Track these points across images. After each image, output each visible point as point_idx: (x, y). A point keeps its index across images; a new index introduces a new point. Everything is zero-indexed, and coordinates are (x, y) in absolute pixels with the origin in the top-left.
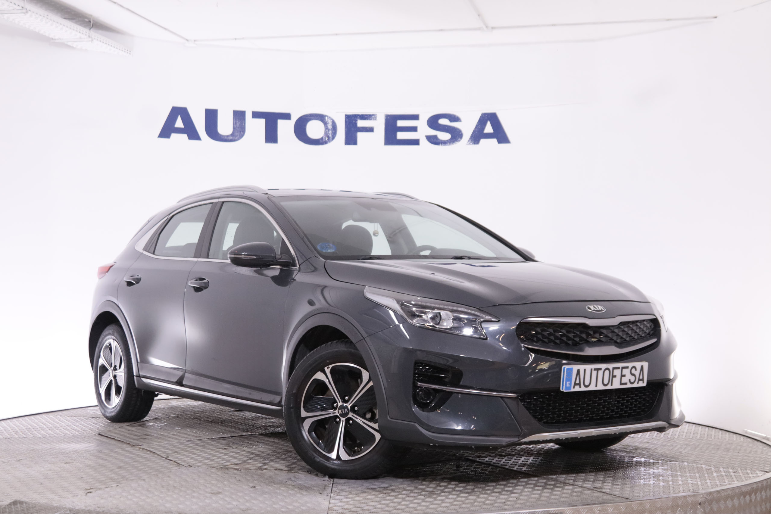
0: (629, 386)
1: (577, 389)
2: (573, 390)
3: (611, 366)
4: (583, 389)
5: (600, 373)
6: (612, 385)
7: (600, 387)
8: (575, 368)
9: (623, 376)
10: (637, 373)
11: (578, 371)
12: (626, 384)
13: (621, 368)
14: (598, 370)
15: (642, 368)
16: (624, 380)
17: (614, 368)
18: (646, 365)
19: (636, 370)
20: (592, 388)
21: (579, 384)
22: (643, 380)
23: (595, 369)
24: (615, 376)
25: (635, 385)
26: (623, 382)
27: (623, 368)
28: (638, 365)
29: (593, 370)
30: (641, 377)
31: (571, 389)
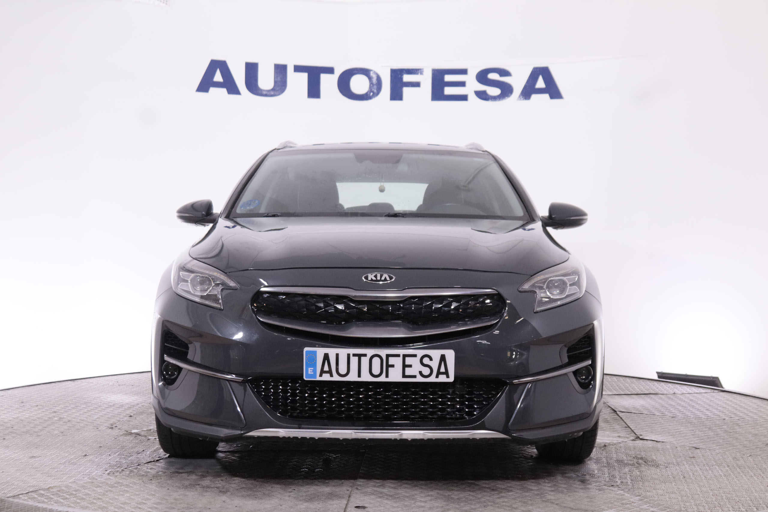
0: (419, 379)
1: (326, 377)
2: (318, 378)
3: (384, 352)
4: (336, 378)
5: (365, 361)
6: (387, 376)
7: (366, 377)
8: (320, 352)
9: (405, 366)
10: (435, 364)
11: (326, 357)
12: (415, 377)
13: (401, 356)
14: (360, 356)
15: (443, 358)
16: (408, 371)
17: (388, 356)
18: (450, 355)
19: (431, 359)
20: (353, 377)
21: (330, 372)
22: (446, 373)
23: (354, 355)
24: (393, 366)
25: (432, 379)
26: (406, 374)
27: (405, 356)
28: (436, 354)
29: (351, 355)
30: (443, 369)
31: (315, 377)
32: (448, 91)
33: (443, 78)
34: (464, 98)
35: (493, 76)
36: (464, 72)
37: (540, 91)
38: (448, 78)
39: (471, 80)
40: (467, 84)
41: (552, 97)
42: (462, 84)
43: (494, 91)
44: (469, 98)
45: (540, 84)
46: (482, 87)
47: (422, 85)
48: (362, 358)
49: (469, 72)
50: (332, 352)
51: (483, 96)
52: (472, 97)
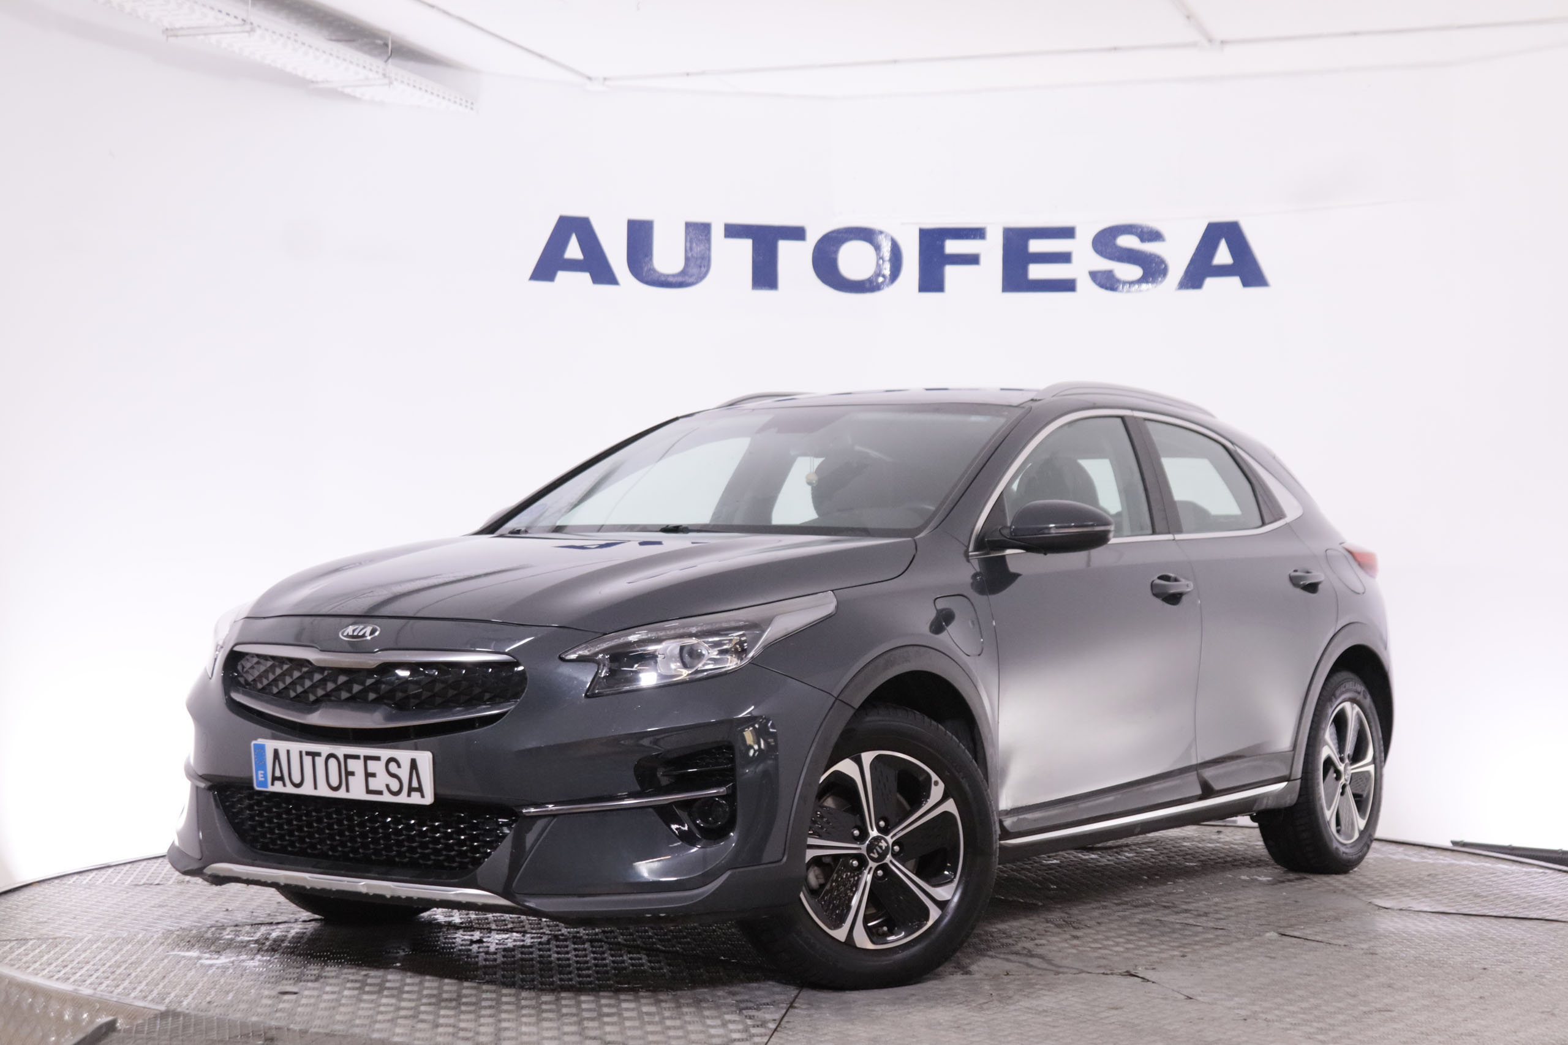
0: (387, 798)
1: (278, 787)
2: (271, 789)
3: (341, 750)
4: (290, 789)
5: (320, 761)
6: (348, 790)
7: (324, 791)
8: (270, 745)
9: (368, 775)
10: (404, 773)
11: (276, 753)
12: (380, 793)
13: (362, 758)
14: (314, 755)
15: (414, 764)
16: (374, 784)
17: (347, 757)
18: (425, 759)
19: (399, 766)
20: (307, 790)
21: (281, 779)
22: (420, 789)
23: (308, 753)
24: (352, 774)
25: (403, 799)
26: (371, 787)
27: (367, 758)
28: (404, 756)
29: (304, 754)
30: (415, 784)
31: (267, 787)
32: (1036, 271)
33: (1026, 246)
34: (1067, 286)
35: (1127, 241)
36: (1068, 233)
37: (1223, 271)
38: (1036, 246)
39: (1081, 248)
40: (1074, 258)
41: (1246, 283)
42: (1064, 258)
43: (1129, 272)
44: (1079, 285)
45: (1223, 256)
46: (1103, 264)
47: (982, 259)
48: (317, 758)
49: (1078, 233)
50: (283, 746)
51: (1106, 281)
52: (1085, 284)
